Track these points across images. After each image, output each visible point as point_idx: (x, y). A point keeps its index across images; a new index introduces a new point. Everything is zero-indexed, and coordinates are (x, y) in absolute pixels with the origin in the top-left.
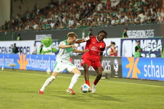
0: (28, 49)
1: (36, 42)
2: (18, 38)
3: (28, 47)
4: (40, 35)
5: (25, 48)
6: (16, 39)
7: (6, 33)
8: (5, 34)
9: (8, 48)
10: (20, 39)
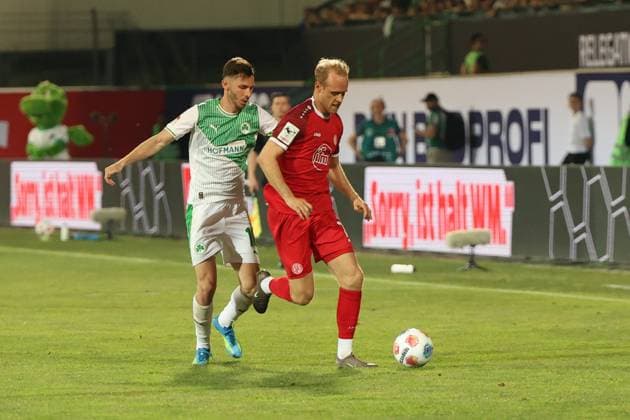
0: (537, 126)
1: (582, 81)
2: (471, 59)
3: (534, 115)
4: (605, 38)
5: (515, 116)
6: (453, 68)
7: (387, 29)
8: (380, 31)
9: (410, 121)
10: (484, 68)
